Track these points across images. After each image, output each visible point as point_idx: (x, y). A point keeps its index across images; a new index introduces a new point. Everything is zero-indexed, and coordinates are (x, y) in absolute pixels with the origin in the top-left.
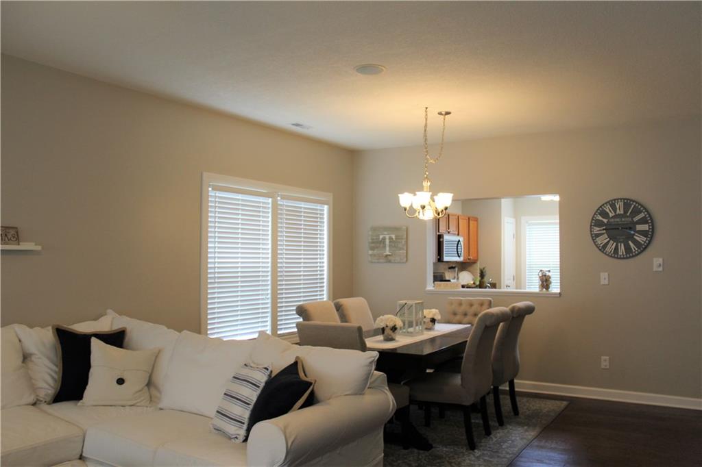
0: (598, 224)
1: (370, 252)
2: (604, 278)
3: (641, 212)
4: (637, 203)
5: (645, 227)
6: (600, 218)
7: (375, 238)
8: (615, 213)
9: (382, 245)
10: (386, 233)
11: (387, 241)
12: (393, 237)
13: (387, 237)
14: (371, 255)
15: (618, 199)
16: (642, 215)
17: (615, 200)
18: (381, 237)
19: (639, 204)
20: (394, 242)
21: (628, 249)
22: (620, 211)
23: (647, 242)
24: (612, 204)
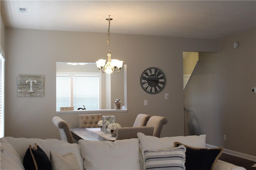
0: (144, 78)
1: (19, 91)
2: (146, 103)
3: (161, 74)
4: (160, 70)
5: (162, 80)
6: (145, 76)
7: (22, 82)
8: (151, 73)
9: (27, 86)
10: (30, 79)
11: (31, 84)
12: (35, 81)
13: (31, 81)
14: (19, 92)
15: (152, 68)
16: (162, 75)
17: (151, 68)
18: (27, 81)
19: (161, 71)
20: (35, 85)
21: (156, 89)
22: (153, 73)
23: (163, 87)
24: (150, 69)
